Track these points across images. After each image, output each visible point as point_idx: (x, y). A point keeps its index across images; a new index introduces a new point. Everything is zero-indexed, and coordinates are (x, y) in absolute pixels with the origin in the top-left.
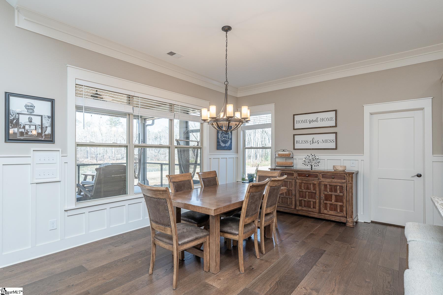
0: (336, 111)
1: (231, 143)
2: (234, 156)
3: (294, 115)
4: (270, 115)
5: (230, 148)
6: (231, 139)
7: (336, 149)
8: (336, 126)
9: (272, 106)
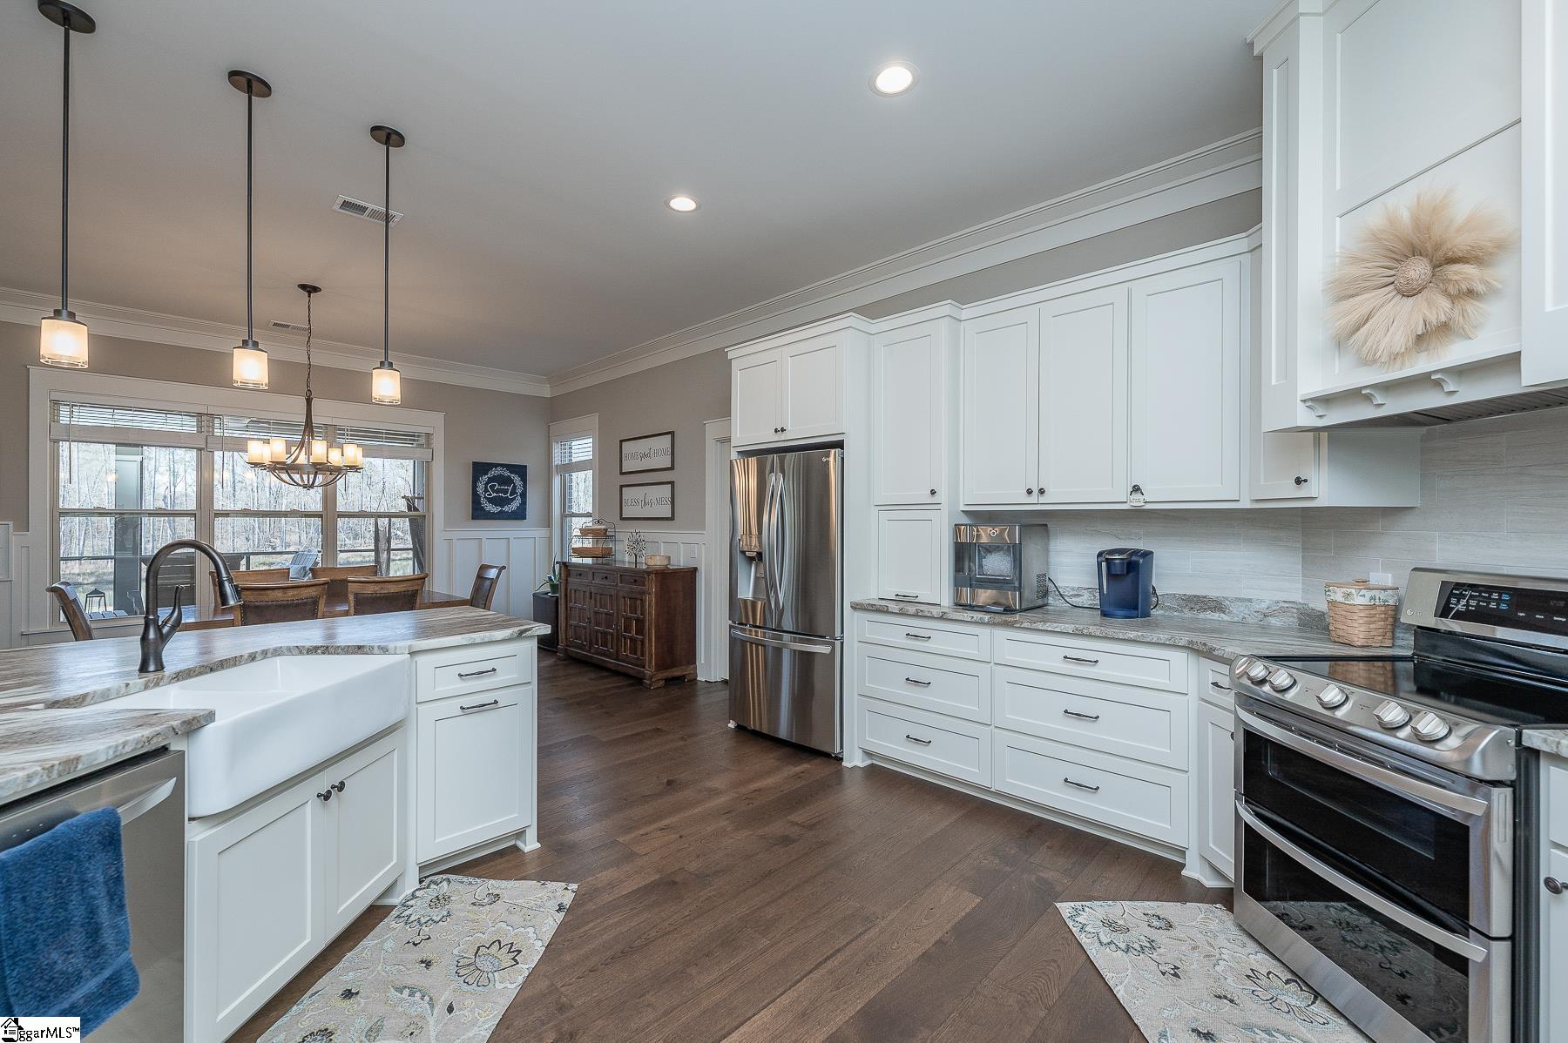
0: (672, 433)
1: (524, 503)
2: (541, 533)
3: (621, 441)
4: (591, 440)
5: (520, 515)
6: (524, 495)
7: (672, 518)
8: (672, 468)
9: (594, 419)
